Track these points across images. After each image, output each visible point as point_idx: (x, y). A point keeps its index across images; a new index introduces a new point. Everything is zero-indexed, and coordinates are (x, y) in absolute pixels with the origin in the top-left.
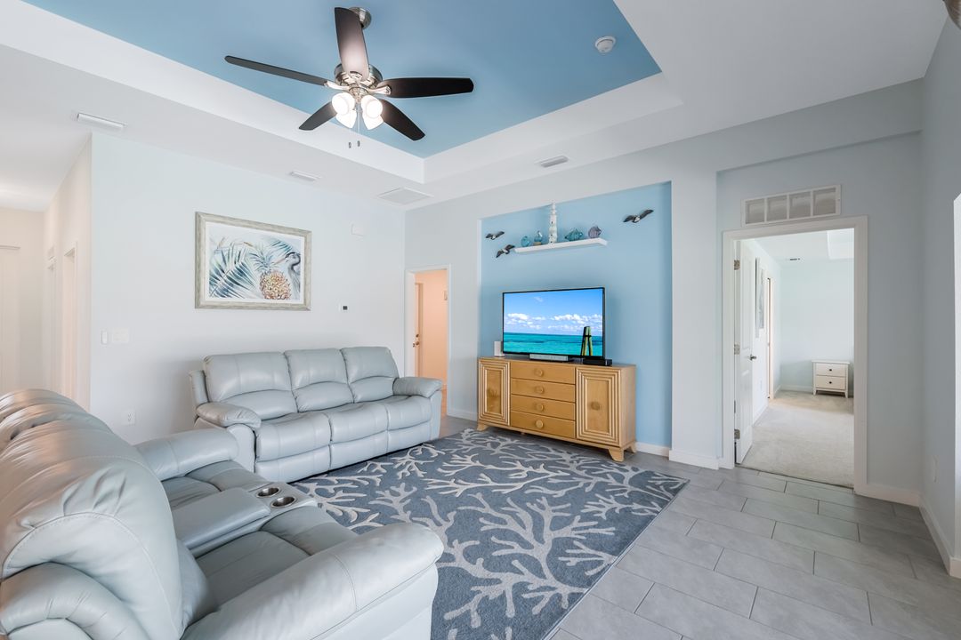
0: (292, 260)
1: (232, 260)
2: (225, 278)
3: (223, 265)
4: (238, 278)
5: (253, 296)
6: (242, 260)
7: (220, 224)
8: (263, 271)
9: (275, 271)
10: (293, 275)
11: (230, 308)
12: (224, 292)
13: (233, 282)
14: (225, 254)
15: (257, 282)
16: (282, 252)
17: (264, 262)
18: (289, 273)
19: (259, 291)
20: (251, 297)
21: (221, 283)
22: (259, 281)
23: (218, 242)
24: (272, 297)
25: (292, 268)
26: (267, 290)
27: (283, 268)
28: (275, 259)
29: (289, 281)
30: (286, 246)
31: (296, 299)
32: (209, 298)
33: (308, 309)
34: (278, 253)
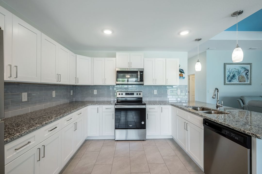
0: (246, 72)
6: (234, 73)
7: (229, 65)
9: (242, 75)
11: (231, 85)
13: (232, 78)
17: (239, 73)
19: (238, 80)
20: (236, 82)
21: (229, 79)
24: (241, 82)
25: (246, 74)
28: (242, 72)
29: (246, 77)
30: (245, 68)
31: (248, 82)
32: (227, 83)
33: (251, 85)
34: (243, 70)
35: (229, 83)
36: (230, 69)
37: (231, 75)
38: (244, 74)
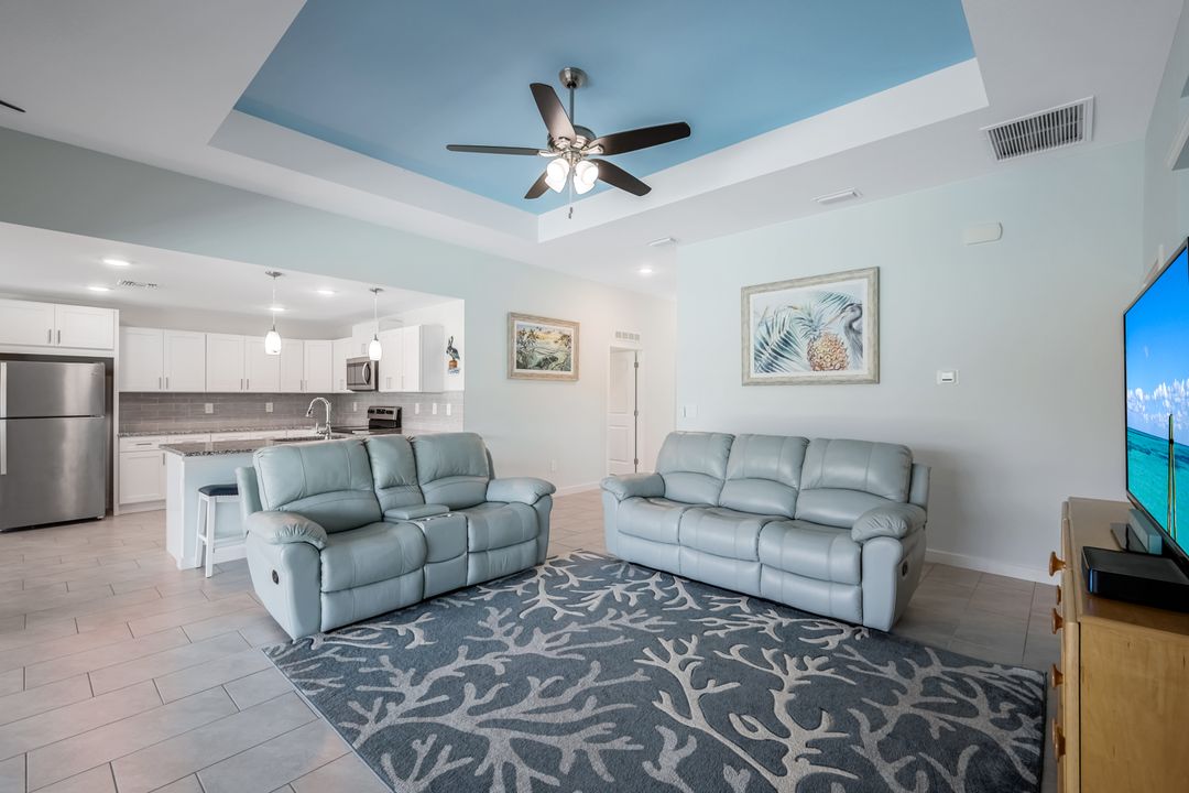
0: (849, 315)
1: (776, 330)
2: (770, 351)
3: (767, 337)
4: (782, 349)
5: (800, 368)
6: (787, 328)
7: (762, 294)
8: (812, 337)
9: (826, 334)
10: (852, 335)
11: (773, 384)
12: (769, 367)
13: (777, 354)
14: (769, 324)
15: (804, 354)
16: (836, 307)
17: (811, 325)
18: (847, 333)
19: (807, 362)
20: (796, 370)
21: (766, 357)
22: (806, 349)
23: (762, 314)
24: (822, 368)
25: (851, 326)
26: (816, 360)
27: (838, 329)
28: (826, 320)
30: (841, 298)
32: (754, 375)
33: (876, 382)
34: (830, 311)
35: (765, 375)
36: (770, 314)
37: (775, 338)
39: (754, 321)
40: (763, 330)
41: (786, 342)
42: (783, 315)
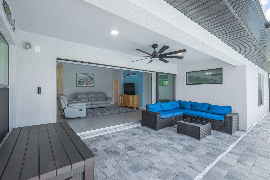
7: (80, 74)
8: (87, 81)
11: (81, 87)
12: (81, 84)
20: (84, 85)
26: (87, 84)
28: (88, 79)
29: (91, 82)
30: (90, 77)
31: (92, 85)
32: (78, 85)
33: (94, 87)
34: (89, 78)
35: (80, 85)
36: (81, 77)
37: (82, 81)
38: (90, 80)
39: (78, 78)
40: (80, 79)
41: (83, 81)
42: (82, 78)
